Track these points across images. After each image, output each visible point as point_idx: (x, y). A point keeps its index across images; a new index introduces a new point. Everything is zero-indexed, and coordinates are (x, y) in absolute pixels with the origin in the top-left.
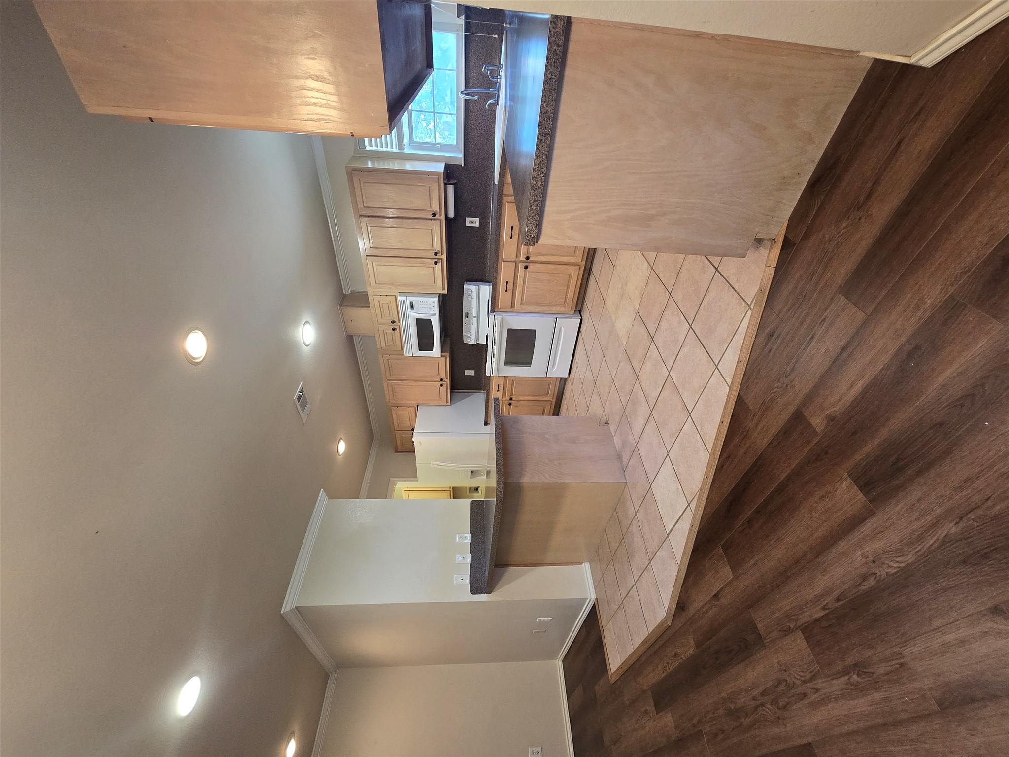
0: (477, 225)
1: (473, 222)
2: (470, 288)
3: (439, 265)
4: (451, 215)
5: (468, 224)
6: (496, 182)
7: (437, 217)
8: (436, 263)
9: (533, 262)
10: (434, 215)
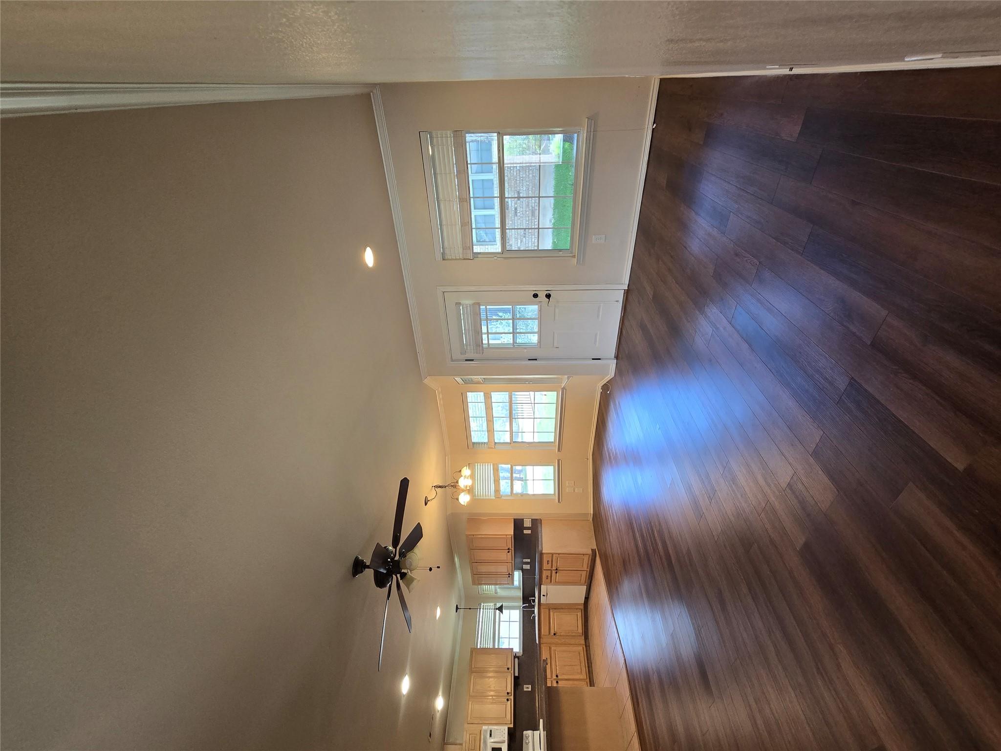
0: (530, 690)
1: (527, 688)
2: (528, 733)
3: (509, 702)
4: (517, 674)
5: (525, 690)
6: (537, 642)
7: (510, 670)
8: (508, 700)
9: (562, 680)
10: (508, 669)
